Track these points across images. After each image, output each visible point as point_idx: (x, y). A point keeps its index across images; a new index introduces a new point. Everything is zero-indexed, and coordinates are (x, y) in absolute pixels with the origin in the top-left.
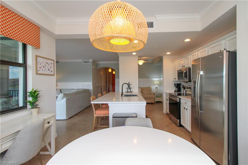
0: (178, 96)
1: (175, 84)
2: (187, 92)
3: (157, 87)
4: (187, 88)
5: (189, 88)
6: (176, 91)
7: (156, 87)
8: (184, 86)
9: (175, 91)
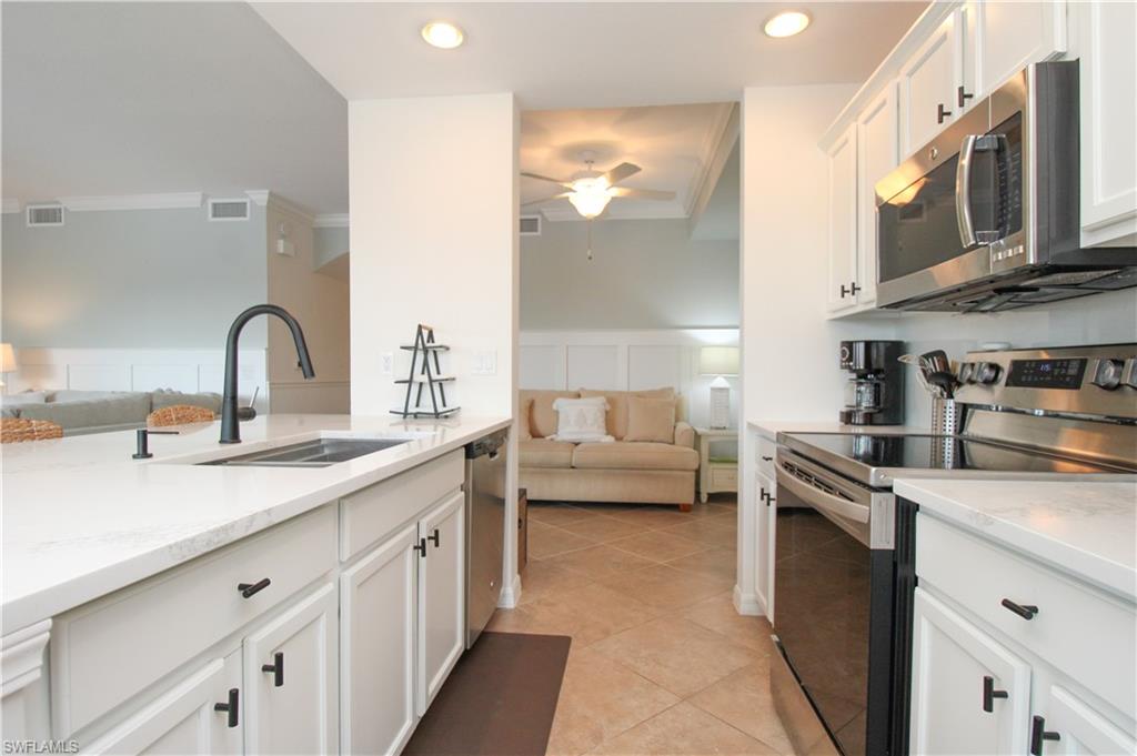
0: (875, 475)
1: (850, 345)
2: (979, 426)
3: (721, 389)
4: (988, 373)
5: (1003, 377)
6: (859, 419)
7: (713, 389)
8: (945, 363)
9: (848, 417)
